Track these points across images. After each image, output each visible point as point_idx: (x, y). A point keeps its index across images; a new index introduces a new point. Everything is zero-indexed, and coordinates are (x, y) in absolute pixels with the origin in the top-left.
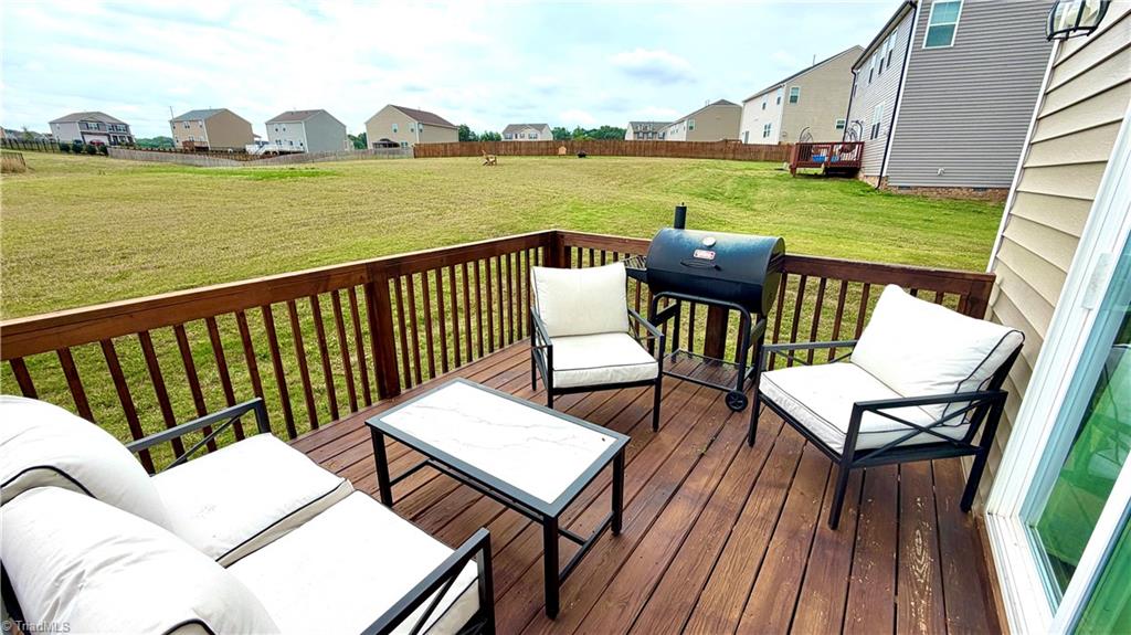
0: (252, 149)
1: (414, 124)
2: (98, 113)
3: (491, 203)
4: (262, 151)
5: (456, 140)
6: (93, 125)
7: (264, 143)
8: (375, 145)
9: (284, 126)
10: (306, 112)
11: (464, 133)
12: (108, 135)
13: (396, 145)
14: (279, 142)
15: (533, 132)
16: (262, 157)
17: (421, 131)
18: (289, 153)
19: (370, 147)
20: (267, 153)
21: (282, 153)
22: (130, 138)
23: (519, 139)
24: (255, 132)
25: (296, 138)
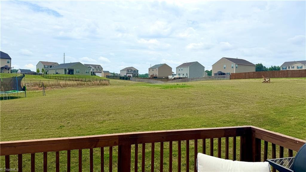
0: (170, 77)
1: (234, 65)
2: (132, 67)
3: (257, 103)
4: (173, 78)
5: (254, 71)
6: (130, 71)
7: (175, 75)
8: (215, 74)
9: (182, 68)
10: (191, 63)
11: (260, 68)
12: (132, 74)
13: (224, 74)
14: (179, 74)
15: (300, 65)
16: (173, 80)
17: (237, 67)
18: (182, 78)
19: (213, 75)
20: (175, 78)
21: (179, 78)
22: (138, 74)
23: (291, 69)
24: (172, 71)
25: (186, 73)
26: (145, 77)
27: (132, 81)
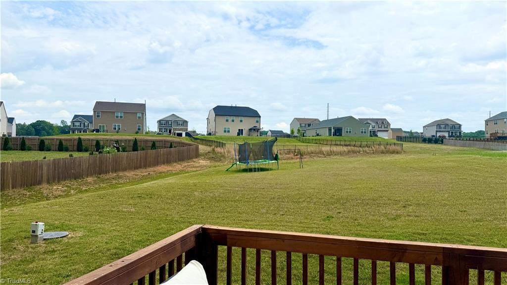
2: (447, 119)
6: (443, 126)
12: (449, 132)
22: (460, 133)
26: (477, 137)
27: (447, 145)
